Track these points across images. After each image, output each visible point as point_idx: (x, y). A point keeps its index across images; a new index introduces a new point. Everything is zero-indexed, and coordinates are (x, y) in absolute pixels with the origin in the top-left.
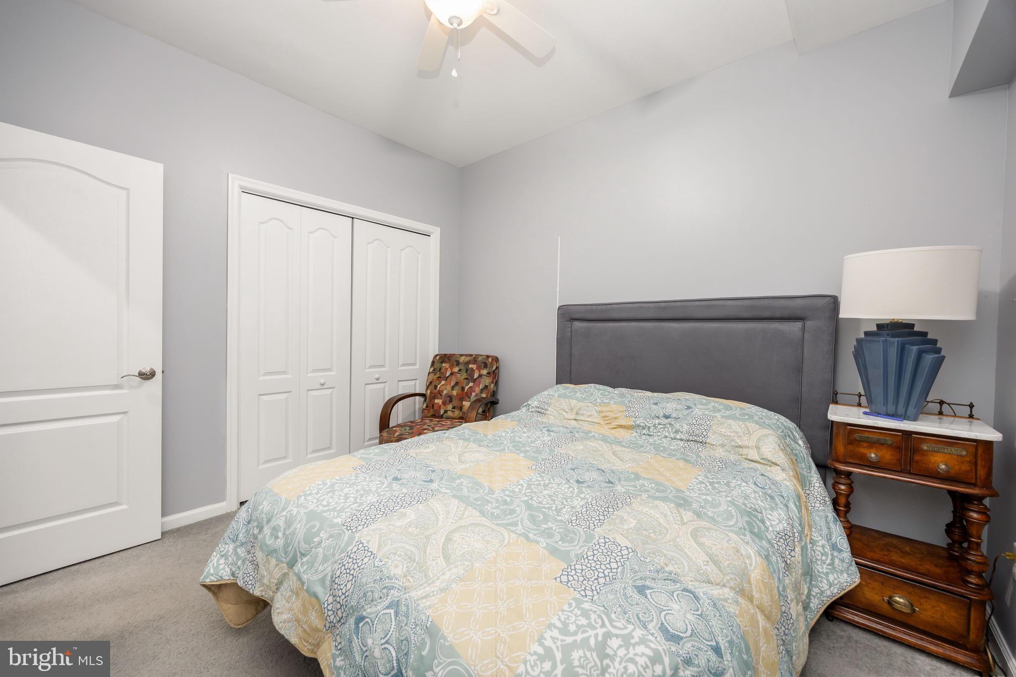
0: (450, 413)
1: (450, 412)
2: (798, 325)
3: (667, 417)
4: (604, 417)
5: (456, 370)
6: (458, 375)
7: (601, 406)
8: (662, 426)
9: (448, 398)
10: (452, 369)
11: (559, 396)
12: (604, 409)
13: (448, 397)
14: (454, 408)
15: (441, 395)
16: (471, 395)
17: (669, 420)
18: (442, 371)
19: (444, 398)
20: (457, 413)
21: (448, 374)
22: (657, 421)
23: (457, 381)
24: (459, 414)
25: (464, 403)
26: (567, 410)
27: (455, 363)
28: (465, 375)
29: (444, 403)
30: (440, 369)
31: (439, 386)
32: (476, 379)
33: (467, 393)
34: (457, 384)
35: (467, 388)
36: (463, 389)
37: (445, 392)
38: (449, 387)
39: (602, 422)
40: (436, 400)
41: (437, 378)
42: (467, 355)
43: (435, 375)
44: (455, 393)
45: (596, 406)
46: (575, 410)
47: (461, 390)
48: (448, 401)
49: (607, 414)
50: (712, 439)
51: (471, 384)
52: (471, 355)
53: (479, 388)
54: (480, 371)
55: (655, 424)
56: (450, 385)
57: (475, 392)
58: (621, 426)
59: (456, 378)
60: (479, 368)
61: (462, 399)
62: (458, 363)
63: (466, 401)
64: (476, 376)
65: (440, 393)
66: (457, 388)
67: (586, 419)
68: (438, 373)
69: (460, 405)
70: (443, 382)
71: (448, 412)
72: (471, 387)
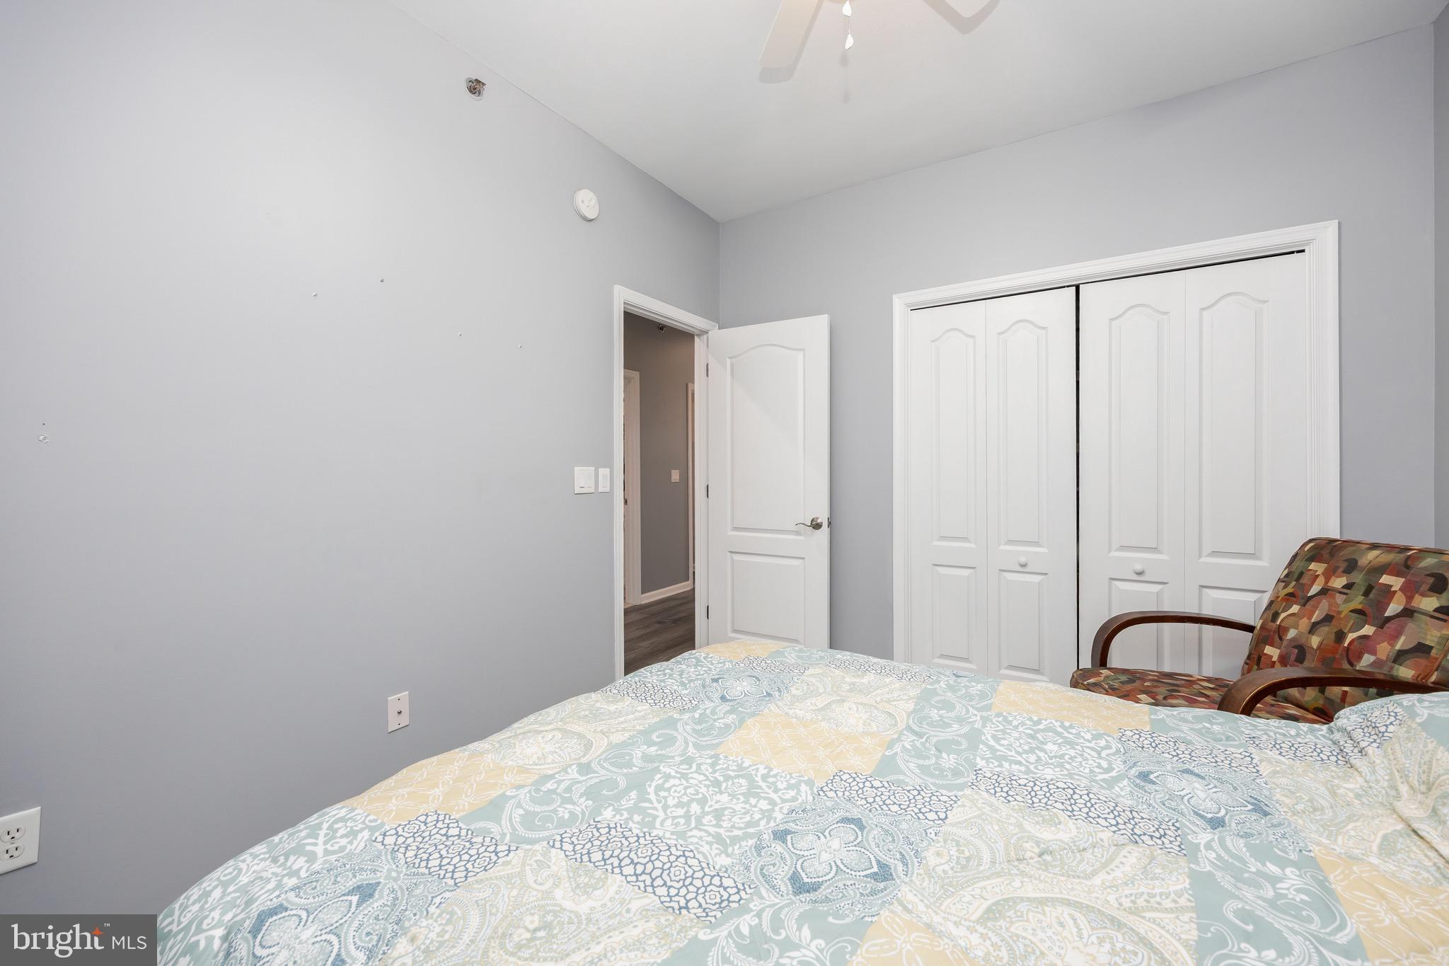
0: (1295, 691)
1: (1296, 688)
5: (1339, 582)
6: (1339, 598)
9: (1296, 651)
10: (1327, 580)
13: (1295, 647)
15: (1281, 640)
16: (1360, 658)
18: (1304, 580)
19: (1287, 647)
20: (1311, 695)
21: (1315, 589)
23: (1331, 614)
24: (1315, 699)
27: (1343, 565)
28: (1357, 602)
30: (1301, 574)
31: (1283, 616)
32: (1389, 619)
33: (1348, 649)
34: (1328, 619)
35: (1351, 636)
36: (1340, 636)
37: (1292, 633)
38: (1304, 624)
40: (1269, 647)
41: (1286, 595)
43: (1285, 587)
44: (1315, 641)
47: (1333, 637)
48: (1293, 657)
51: (1366, 630)
53: (1390, 645)
54: (1408, 600)
56: (1310, 618)
57: (1372, 653)
59: (1330, 605)
62: (1351, 566)
64: (1392, 610)
65: (1281, 631)
66: (1324, 629)
68: (1294, 583)
70: (1295, 609)
72: (1363, 637)
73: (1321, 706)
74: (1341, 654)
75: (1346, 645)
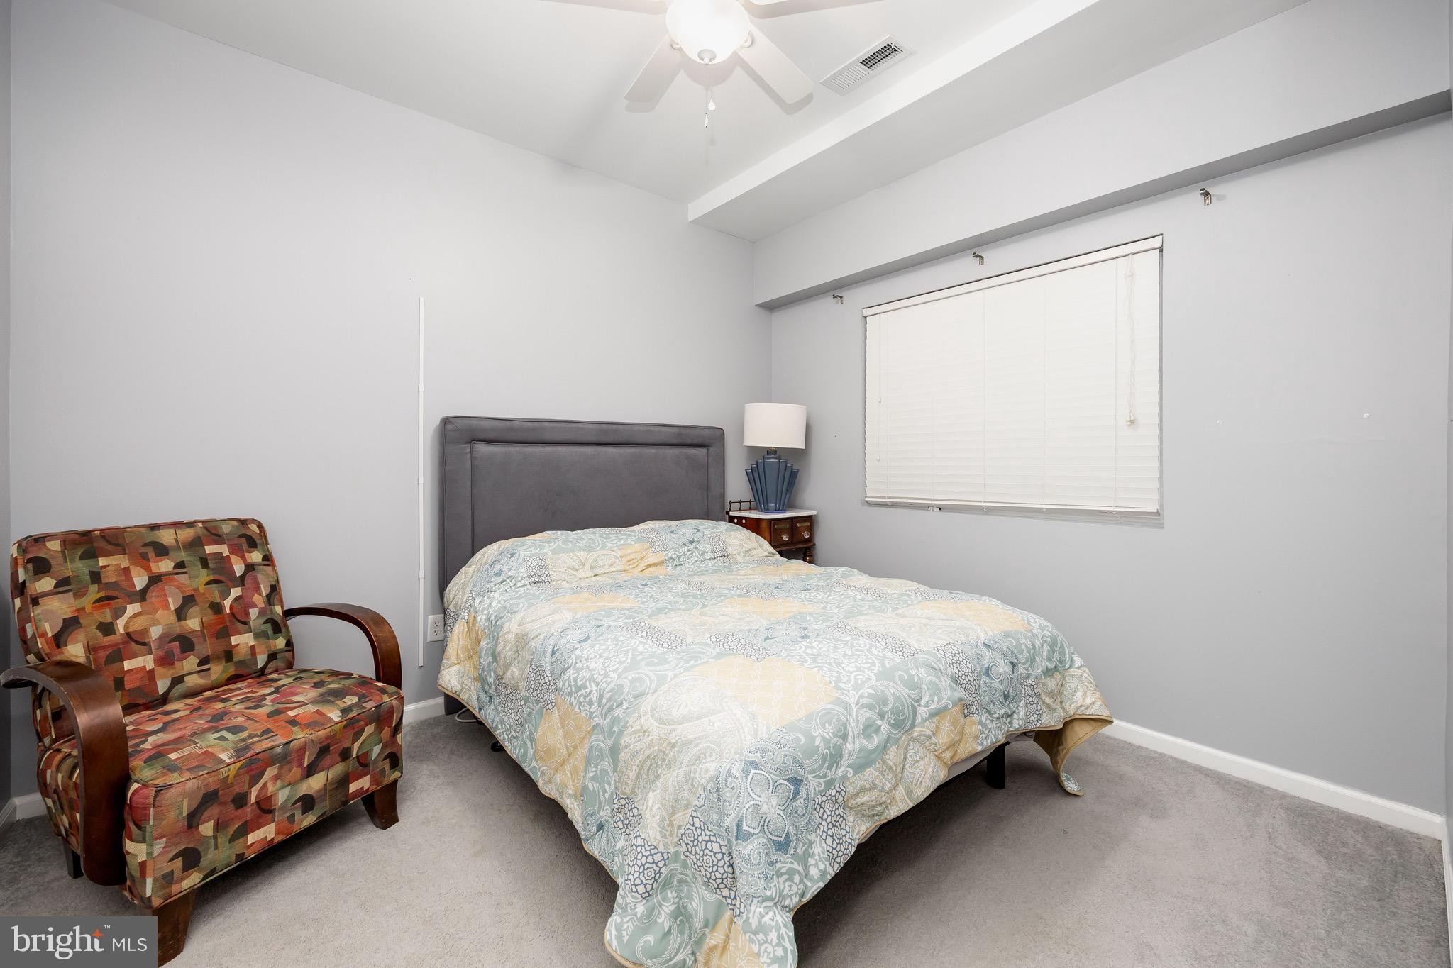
0: (193, 681)
1: (195, 676)
2: (704, 451)
3: (691, 542)
4: (628, 562)
5: (163, 566)
7: (619, 549)
8: (691, 552)
9: (177, 644)
11: (554, 552)
12: (627, 552)
14: (204, 661)
15: (144, 644)
16: (247, 614)
17: (694, 544)
19: (160, 647)
20: (218, 671)
22: (686, 549)
24: (224, 671)
25: (234, 640)
26: (577, 567)
27: (149, 550)
28: (204, 574)
29: (165, 660)
32: (243, 577)
33: (232, 613)
34: (189, 600)
35: (227, 604)
36: (215, 607)
37: (154, 632)
39: (628, 568)
40: (125, 663)
42: (177, 525)
45: (613, 551)
46: (588, 565)
47: (209, 611)
49: (632, 556)
50: (730, 550)
51: (235, 592)
52: (190, 525)
53: (260, 594)
54: (243, 557)
55: (685, 552)
56: (166, 609)
57: (254, 606)
58: (650, 566)
60: (235, 550)
61: (223, 633)
62: (162, 551)
63: (238, 633)
64: (239, 569)
66: (194, 610)
67: (608, 570)
69: (221, 649)
71: (186, 678)
72: (237, 599)
73: (234, 673)
74: (230, 621)
75: (228, 611)
